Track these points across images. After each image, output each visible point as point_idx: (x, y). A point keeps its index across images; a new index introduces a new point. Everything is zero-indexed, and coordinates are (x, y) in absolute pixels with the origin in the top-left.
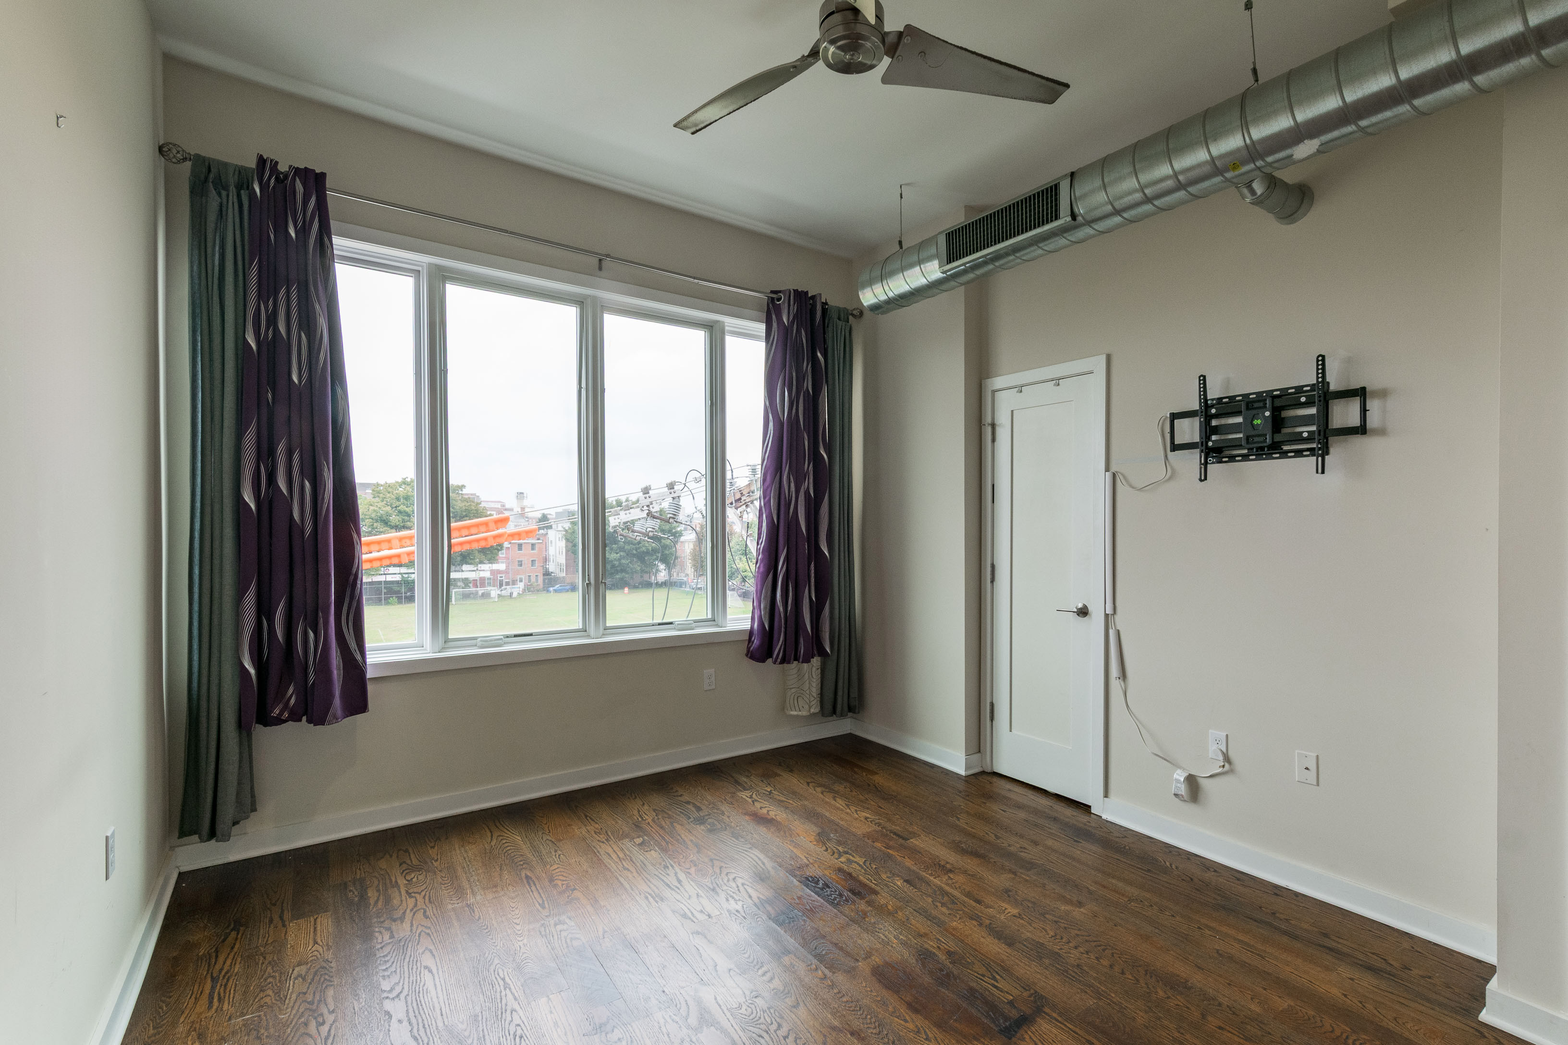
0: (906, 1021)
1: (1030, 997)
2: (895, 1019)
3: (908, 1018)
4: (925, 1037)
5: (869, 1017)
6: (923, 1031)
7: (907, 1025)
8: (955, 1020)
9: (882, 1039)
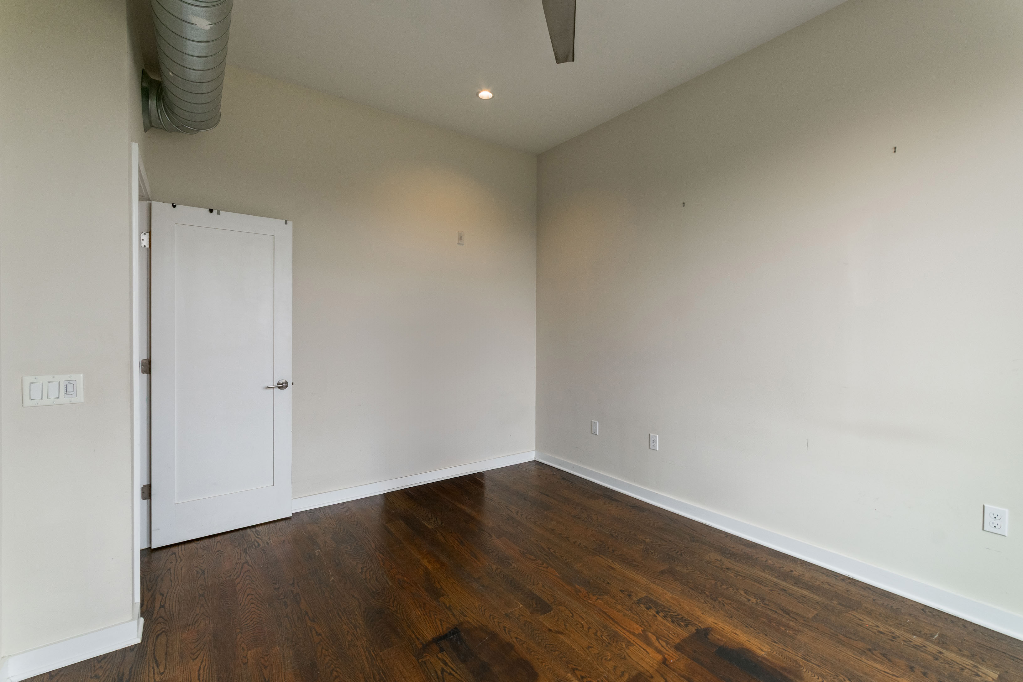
0: (516, 638)
1: (426, 656)
2: (523, 639)
3: (515, 640)
4: (506, 629)
5: (540, 641)
6: (507, 632)
7: (515, 636)
8: (485, 639)
9: (532, 628)
